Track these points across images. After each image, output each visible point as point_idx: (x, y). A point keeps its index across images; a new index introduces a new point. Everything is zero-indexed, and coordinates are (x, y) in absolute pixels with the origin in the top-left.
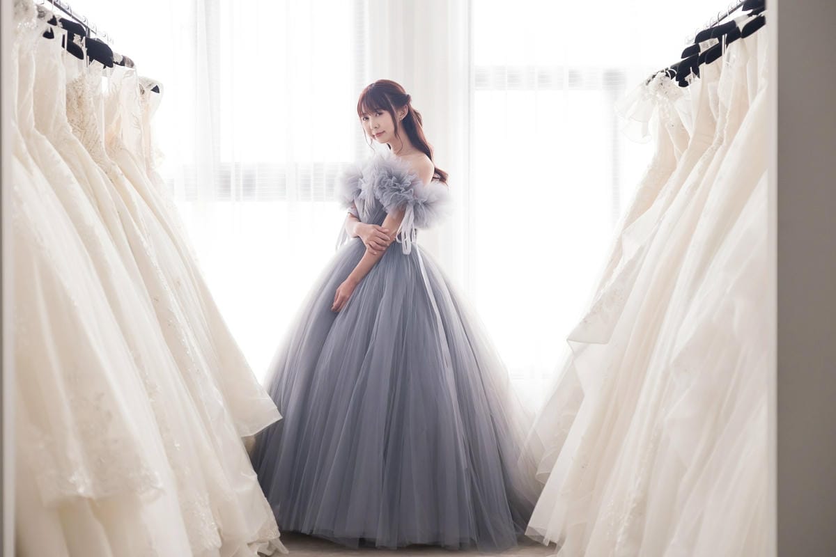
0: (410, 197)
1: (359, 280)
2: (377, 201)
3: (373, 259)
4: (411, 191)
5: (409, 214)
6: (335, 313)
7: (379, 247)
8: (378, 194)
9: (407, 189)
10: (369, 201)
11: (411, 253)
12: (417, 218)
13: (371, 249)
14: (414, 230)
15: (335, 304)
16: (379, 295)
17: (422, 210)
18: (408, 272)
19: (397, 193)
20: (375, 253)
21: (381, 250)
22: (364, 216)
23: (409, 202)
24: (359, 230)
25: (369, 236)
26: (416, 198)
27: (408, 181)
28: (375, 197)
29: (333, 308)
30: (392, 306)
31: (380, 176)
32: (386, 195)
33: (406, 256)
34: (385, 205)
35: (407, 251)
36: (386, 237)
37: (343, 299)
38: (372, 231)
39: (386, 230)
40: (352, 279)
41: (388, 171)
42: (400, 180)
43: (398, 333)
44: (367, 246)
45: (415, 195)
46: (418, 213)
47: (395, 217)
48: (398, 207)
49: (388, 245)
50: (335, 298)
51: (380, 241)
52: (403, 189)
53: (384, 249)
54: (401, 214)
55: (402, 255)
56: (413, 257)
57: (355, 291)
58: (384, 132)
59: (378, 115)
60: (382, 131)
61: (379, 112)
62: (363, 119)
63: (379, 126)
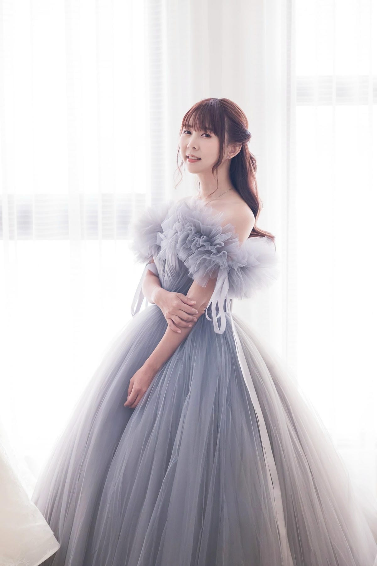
0: (223, 262)
1: (158, 367)
2: (181, 263)
3: (176, 340)
4: (224, 253)
5: (222, 281)
6: (130, 409)
7: (184, 323)
8: (182, 255)
9: (219, 251)
10: (171, 261)
11: (225, 332)
12: (233, 287)
13: (173, 326)
14: (228, 301)
15: (130, 398)
16: (184, 390)
17: (239, 277)
18: (222, 358)
19: (206, 257)
20: (179, 331)
21: (186, 327)
22: (166, 278)
23: (222, 268)
24: (159, 299)
25: (171, 309)
26: (230, 263)
27: (220, 240)
28: (178, 258)
29: (126, 403)
30: (200, 406)
31: (186, 233)
32: (192, 258)
33: (218, 335)
34: (191, 270)
35: (219, 330)
36: (193, 310)
37: (139, 393)
38: (175, 303)
39: (193, 302)
40: (150, 366)
41: (195, 226)
42: (210, 239)
43: (209, 444)
44: (169, 321)
45: (230, 258)
46: (233, 281)
47: (204, 285)
48: (207, 274)
49: (196, 320)
50: (129, 390)
51: (185, 316)
52: (214, 251)
53: (190, 325)
54: (212, 282)
55: (213, 335)
56: (227, 337)
57: (155, 381)
58: (200, 159)
59: (204, 135)
60: (199, 157)
61: (209, 133)
62: (185, 132)
63: (199, 149)
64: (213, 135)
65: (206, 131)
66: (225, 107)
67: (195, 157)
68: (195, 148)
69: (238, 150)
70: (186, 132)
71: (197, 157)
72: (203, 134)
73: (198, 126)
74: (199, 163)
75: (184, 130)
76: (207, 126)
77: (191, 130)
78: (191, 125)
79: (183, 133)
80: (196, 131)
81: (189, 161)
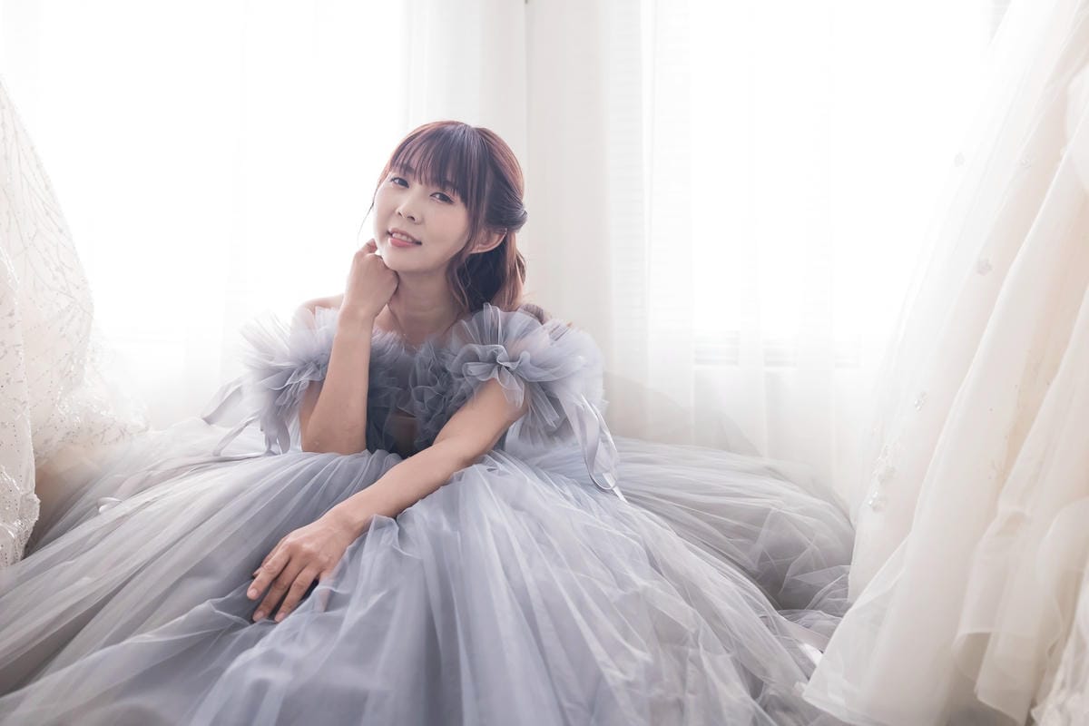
58: (419, 243)
59: (438, 196)
60: (417, 237)
61: (448, 193)
62: (393, 180)
63: (422, 222)
64: (457, 199)
65: (444, 189)
66: (490, 148)
67: (408, 236)
68: (413, 218)
69: (496, 242)
70: (397, 181)
71: (412, 238)
72: (437, 193)
73: (429, 175)
74: (416, 251)
75: (392, 175)
76: (449, 177)
77: (410, 178)
78: (414, 167)
79: (388, 179)
80: (421, 183)
81: (393, 243)
